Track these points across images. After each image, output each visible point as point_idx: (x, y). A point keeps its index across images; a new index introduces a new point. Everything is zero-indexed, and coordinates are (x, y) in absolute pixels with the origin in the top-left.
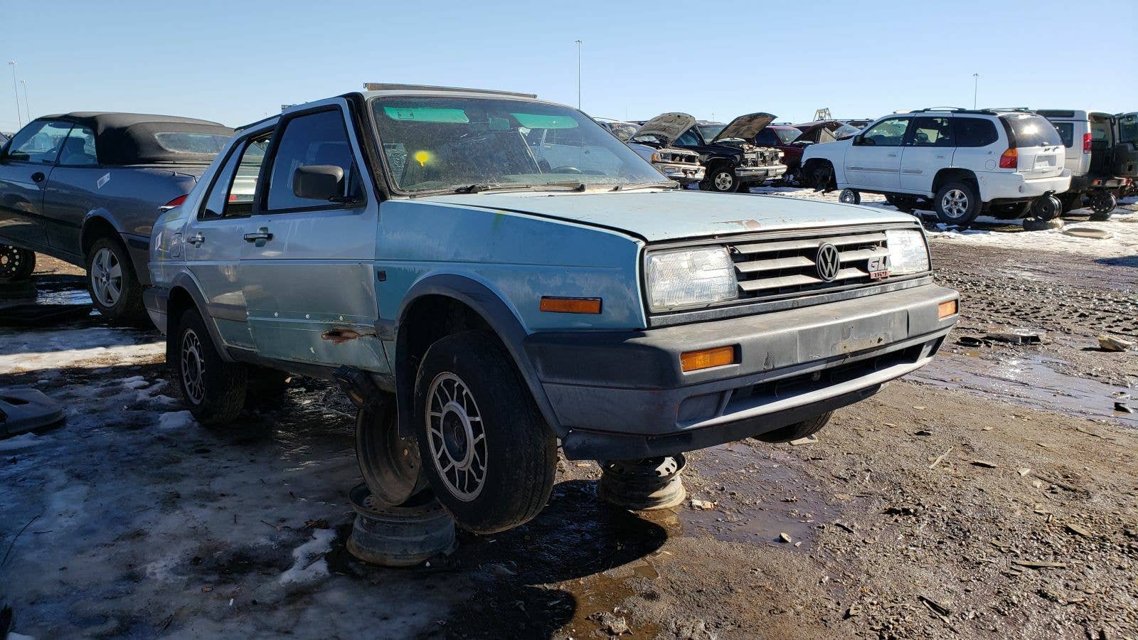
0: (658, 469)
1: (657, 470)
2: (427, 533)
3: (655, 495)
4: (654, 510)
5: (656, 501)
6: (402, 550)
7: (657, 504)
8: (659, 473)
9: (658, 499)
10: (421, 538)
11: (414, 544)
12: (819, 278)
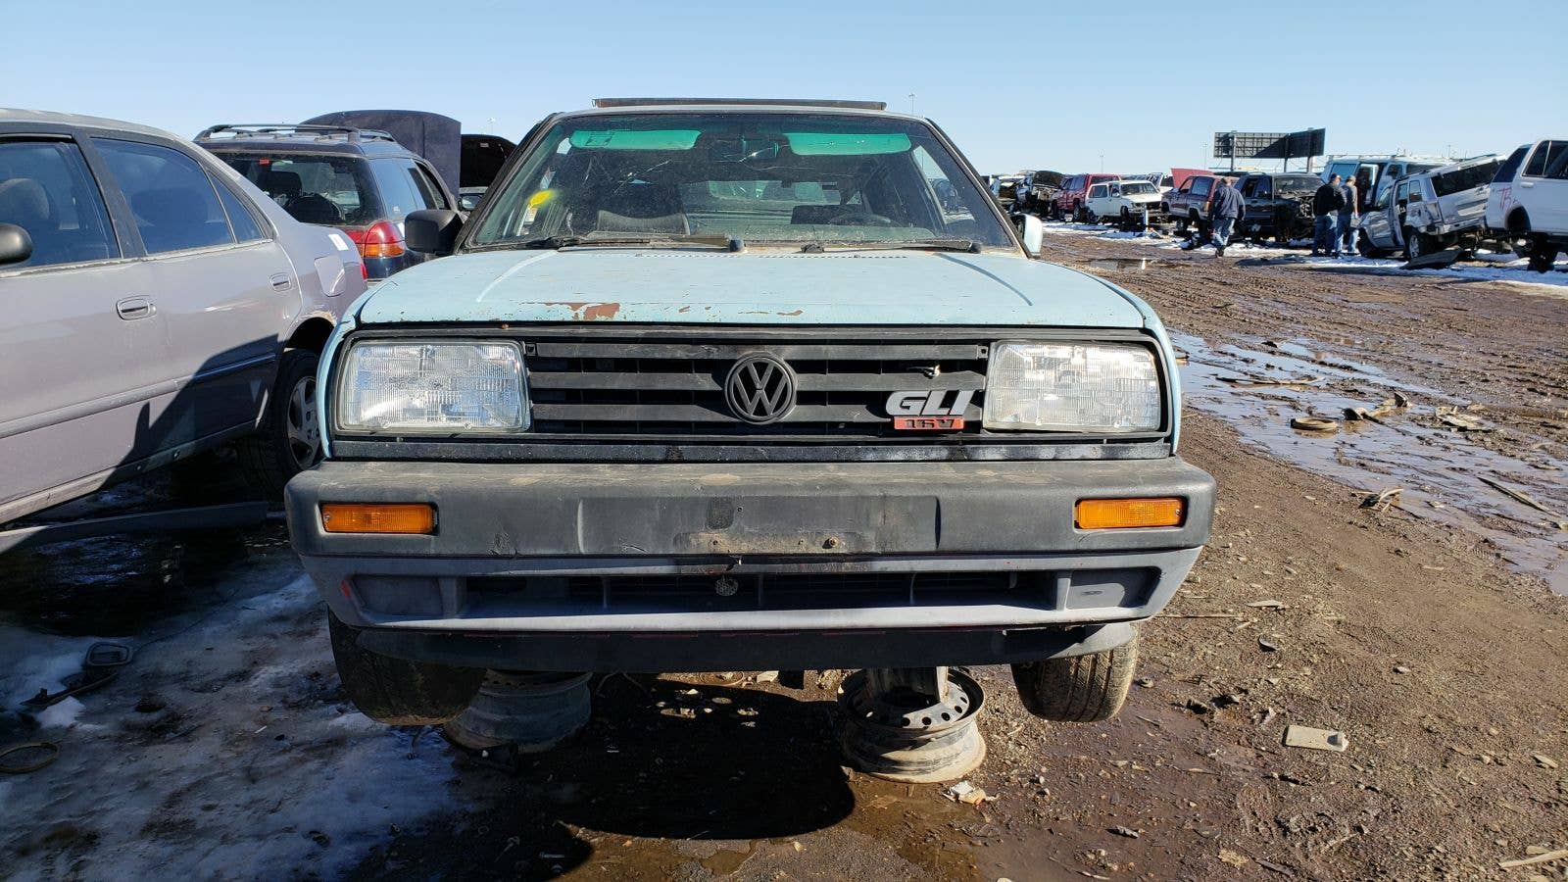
0: (910, 716)
1: (905, 716)
2: (509, 713)
3: (893, 755)
4: (887, 779)
5: (895, 766)
6: (474, 726)
7: (895, 771)
8: (907, 722)
9: (897, 763)
10: (498, 718)
11: (488, 722)
12: (729, 414)
